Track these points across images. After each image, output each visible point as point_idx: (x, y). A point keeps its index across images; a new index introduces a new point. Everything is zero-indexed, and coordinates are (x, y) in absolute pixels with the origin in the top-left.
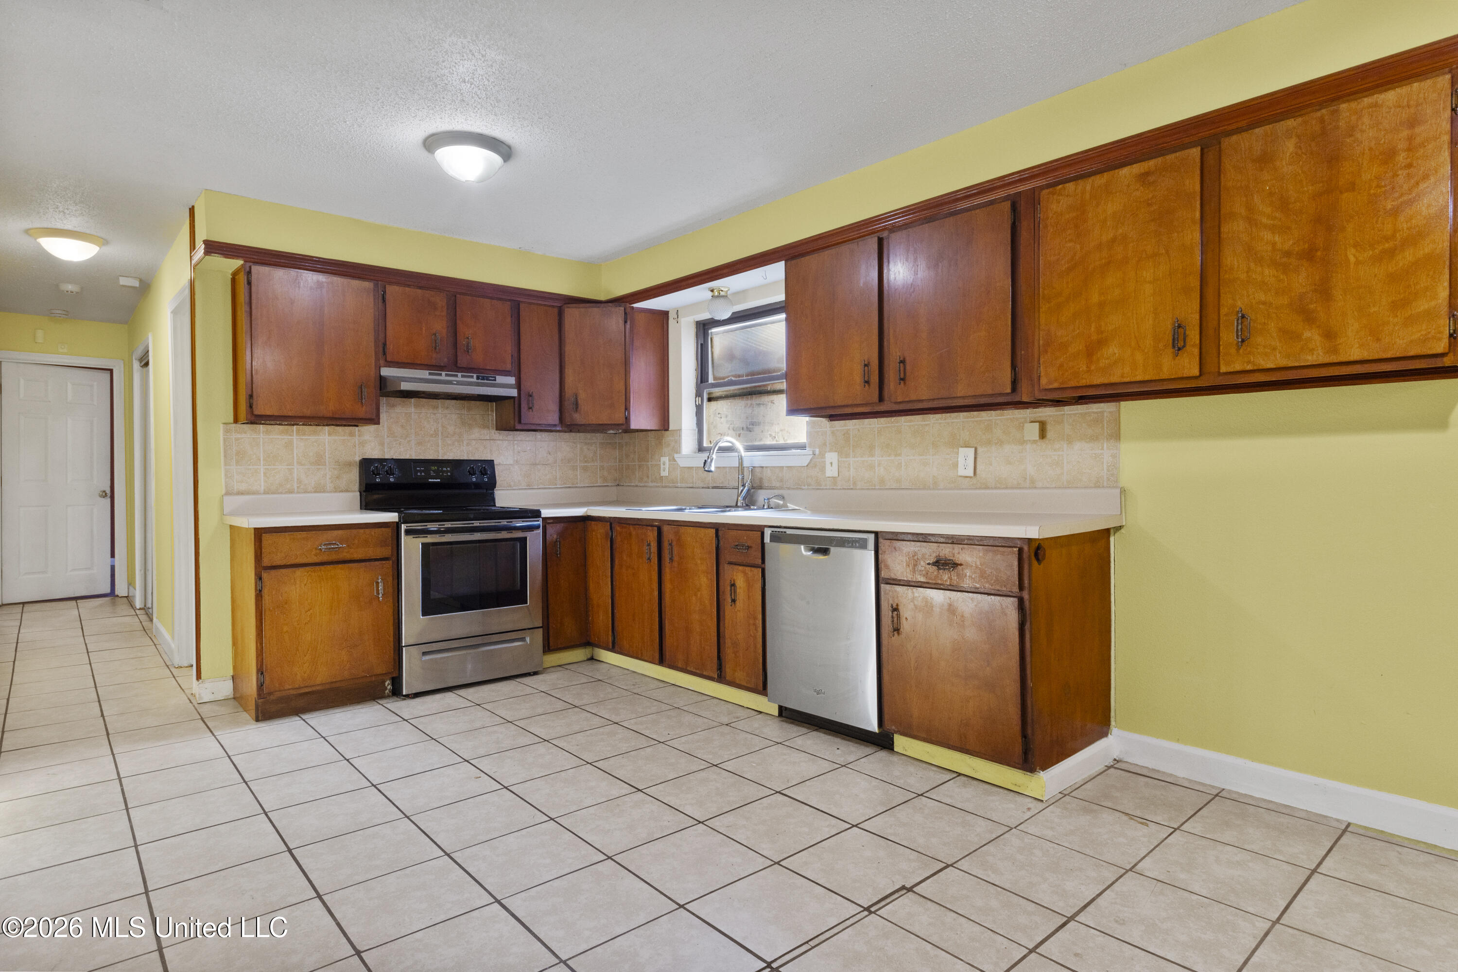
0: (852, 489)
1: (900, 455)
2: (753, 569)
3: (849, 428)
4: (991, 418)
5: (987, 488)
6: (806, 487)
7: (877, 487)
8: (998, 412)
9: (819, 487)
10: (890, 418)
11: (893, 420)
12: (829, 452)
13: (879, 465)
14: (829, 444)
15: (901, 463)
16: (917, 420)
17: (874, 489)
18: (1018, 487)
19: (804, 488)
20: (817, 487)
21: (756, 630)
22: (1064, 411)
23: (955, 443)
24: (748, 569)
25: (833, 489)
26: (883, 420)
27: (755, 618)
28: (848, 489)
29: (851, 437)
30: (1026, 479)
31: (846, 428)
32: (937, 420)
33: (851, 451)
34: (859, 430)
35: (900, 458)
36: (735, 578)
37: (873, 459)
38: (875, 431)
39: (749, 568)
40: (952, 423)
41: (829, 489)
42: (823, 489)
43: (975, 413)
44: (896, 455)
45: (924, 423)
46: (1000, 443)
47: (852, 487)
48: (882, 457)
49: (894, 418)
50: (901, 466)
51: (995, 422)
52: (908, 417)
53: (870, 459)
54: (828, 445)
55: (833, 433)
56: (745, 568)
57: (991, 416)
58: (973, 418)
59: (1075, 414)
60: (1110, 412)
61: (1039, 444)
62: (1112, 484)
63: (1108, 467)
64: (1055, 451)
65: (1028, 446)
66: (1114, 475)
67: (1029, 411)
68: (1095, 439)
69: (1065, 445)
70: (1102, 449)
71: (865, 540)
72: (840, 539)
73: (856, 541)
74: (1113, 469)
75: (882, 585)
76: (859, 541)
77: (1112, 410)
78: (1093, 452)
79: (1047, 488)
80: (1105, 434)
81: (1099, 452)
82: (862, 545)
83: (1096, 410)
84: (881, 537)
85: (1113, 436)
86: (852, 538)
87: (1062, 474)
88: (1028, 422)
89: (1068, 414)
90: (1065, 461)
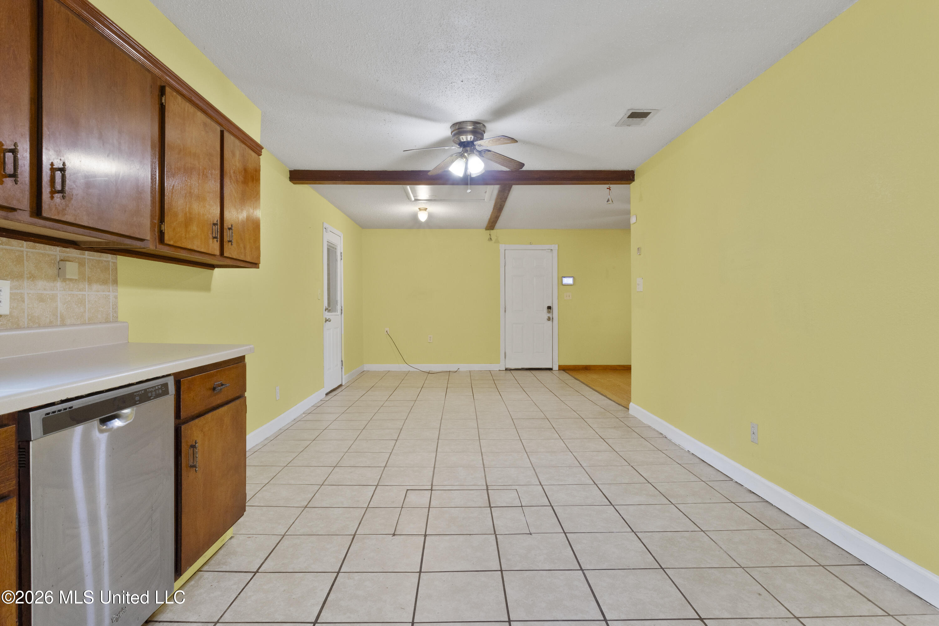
4: (22, 249)
5: (19, 327)
8: (30, 244)
18: (50, 325)
22: (85, 255)
30: (57, 316)
46: (33, 278)
51: (27, 254)
57: (24, 248)
59: (93, 260)
60: (114, 263)
61: (67, 282)
62: (115, 320)
63: (113, 305)
64: (80, 291)
65: (59, 284)
66: (116, 312)
67: (58, 249)
68: (105, 282)
69: (87, 286)
70: (109, 291)
71: (166, 385)
72: (143, 392)
73: (159, 389)
74: (115, 307)
75: (183, 427)
76: (161, 388)
77: (114, 261)
78: (104, 293)
79: (74, 325)
80: (111, 279)
81: (107, 293)
82: (163, 391)
83: (105, 259)
84: (179, 377)
85: (115, 282)
86: (155, 387)
87: (85, 311)
88: (58, 260)
89: (88, 259)
90: (87, 300)
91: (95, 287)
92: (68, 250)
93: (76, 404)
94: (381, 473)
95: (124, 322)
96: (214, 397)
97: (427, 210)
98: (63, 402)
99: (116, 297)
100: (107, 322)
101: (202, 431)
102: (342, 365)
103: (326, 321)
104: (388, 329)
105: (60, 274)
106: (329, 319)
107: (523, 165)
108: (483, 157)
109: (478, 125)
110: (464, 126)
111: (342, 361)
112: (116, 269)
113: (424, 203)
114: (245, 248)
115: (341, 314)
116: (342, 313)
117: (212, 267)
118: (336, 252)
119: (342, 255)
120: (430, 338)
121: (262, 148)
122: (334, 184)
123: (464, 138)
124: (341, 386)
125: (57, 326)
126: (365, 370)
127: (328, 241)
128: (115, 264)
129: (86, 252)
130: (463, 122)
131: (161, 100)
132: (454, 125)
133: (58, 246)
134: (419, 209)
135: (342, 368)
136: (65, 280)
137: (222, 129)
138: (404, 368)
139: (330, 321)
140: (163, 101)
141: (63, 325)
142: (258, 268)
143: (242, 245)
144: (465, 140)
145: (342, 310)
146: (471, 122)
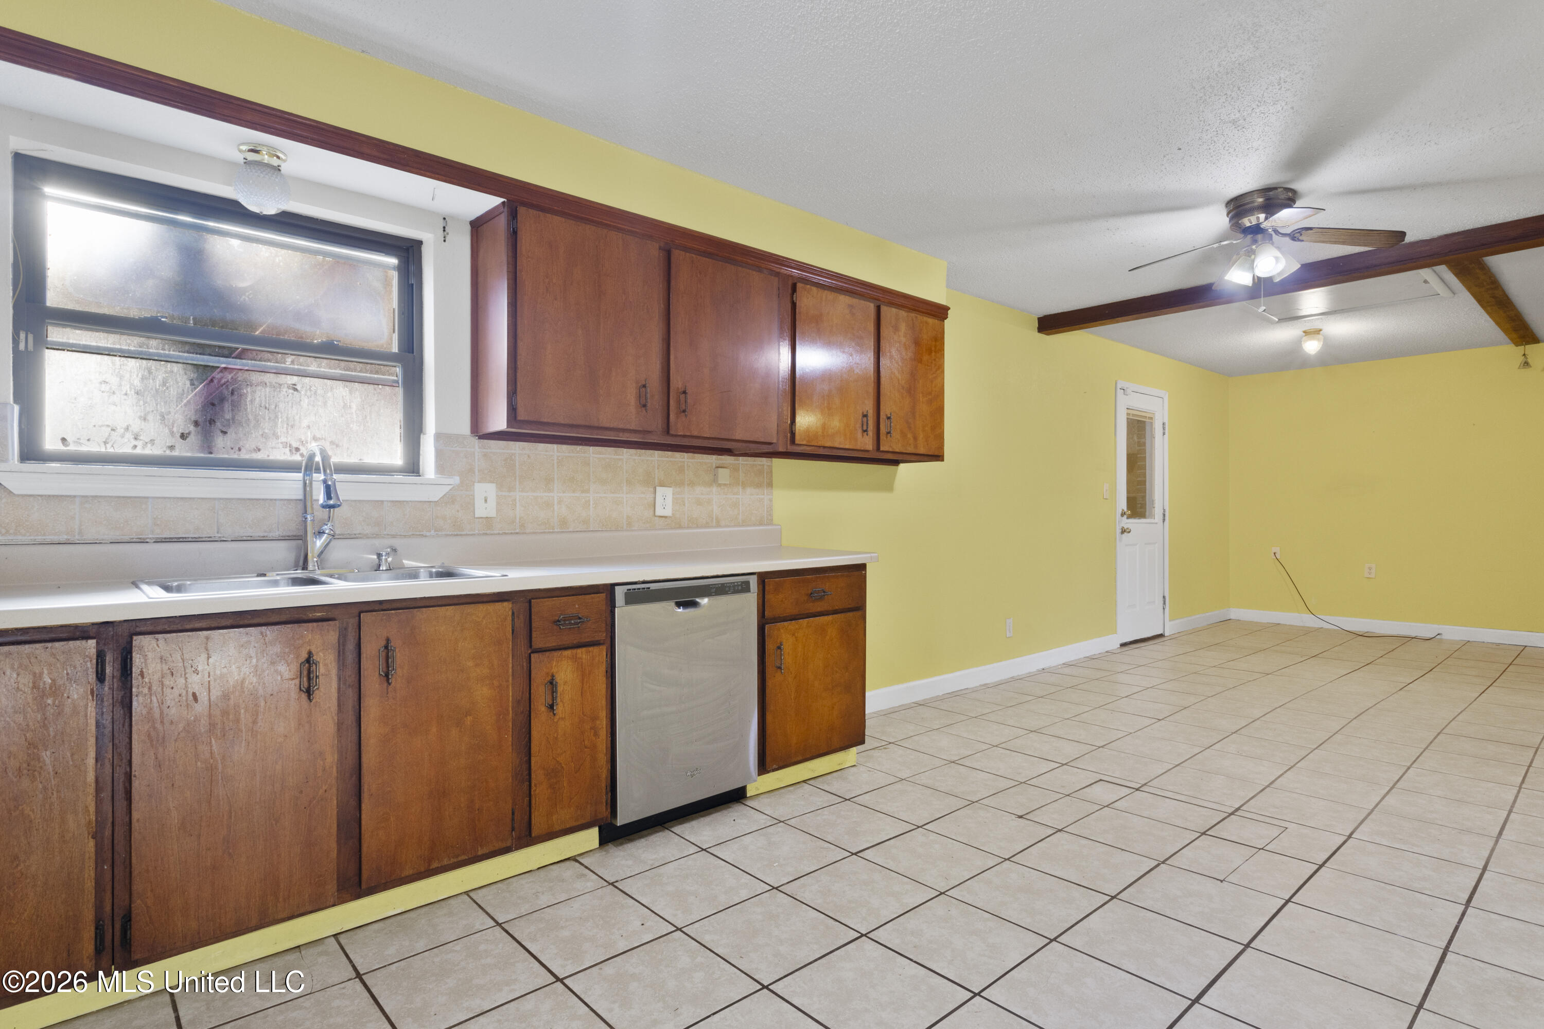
0: (517, 533)
1: (587, 491)
2: (591, 649)
3: (513, 451)
4: (683, 460)
5: (680, 527)
6: (433, 532)
7: (556, 530)
8: (690, 455)
9: (459, 533)
10: (575, 447)
11: (578, 449)
12: (479, 482)
13: (560, 502)
14: (479, 471)
15: (589, 500)
16: (608, 453)
17: (553, 532)
18: (707, 526)
19: (428, 534)
20: (456, 533)
21: (596, 734)
22: (739, 460)
23: (652, 483)
24: (581, 652)
25: (486, 534)
26: (565, 447)
27: (594, 718)
28: (512, 533)
29: (517, 465)
30: (713, 518)
31: (509, 451)
32: (631, 455)
33: (517, 483)
34: (529, 456)
35: (588, 495)
36: (554, 670)
37: (551, 494)
38: (553, 460)
39: (584, 649)
40: (647, 460)
41: (479, 534)
42: (467, 535)
43: (670, 453)
44: (583, 492)
45: (617, 457)
46: (692, 484)
47: (517, 531)
48: (564, 492)
49: (581, 447)
50: (590, 505)
51: (687, 464)
52: (597, 448)
53: (546, 494)
54: (477, 473)
55: (485, 455)
56: (574, 651)
57: (684, 458)
58: (667, 457)
59: (747, 464)
60: (768, 466)
61: (722, 487)
62: (770, 522)
63: (767, 508)
64: (734, 494)
65: (714, 489)
66: (771, 515)
67: (714, 457)
68: (759, 485)
69: (741, 489)
70: (764, 494)
71: (747, 583)
72: (720, 586)
73: (738, 585)
74: (770, 510)
75: (767, 626)
76: (741, 585)
77: (769, 464)
78: (758, 497)
79: (729, 526)
80: (765, 482)
81: (763, 497)
82: (744, 588)
83: (759, 463)
84: (763, 577)
85: (770, 485)
86: (734, 583)
87: (739, 514)
88: (714, 467)
89: (742, 464)
90: (741, 503)
91: (749, 490)
92: (723, 457)
93: (653, 586)
94: (1087, 752)
95: (778, 525)
96: (811, 604)
97: (1321, 332)
98: (644, 582)
99: (771, 500)
100: (761, 524)
101: (793, 635)
102: (1164, 603)
103: (1123, 531)
104: (1277, 550)
105: (715, 481)
106: (1128, 529)
107: (1403, 234)
108: (1303, 241)
109: (1271, 193)
110: (1248, 200)
111: (1164, 597)
112: (771, 472)
113: (1318, 319)
114: (915, 438)
115: (1164, 522)
116: (1164, 520)
117: (896, 463)
118: (1152, 423)
119: (1167, 426)
120: (1370, 569)
121: (949, 309)
122: (1101, 325)
123: (1247, 222)
124: (1161, 636)
125: (712, 527)
126: (1232, 618)
127: (1128, 407)
128: (770, 467)
129: (741, 458)
130: (1242, 195)
131: (792, 298)
132: (1228, 203)
133: (714, 454)
134: (1304, 332)
135: (1164, 609)
136: (720, 485)
137: (878, 303)
138: (1309, 621)
139: (1129, 532)
140: (795, 299)
141: (718, 526)
142: (943, 460)
143: (910, 436)
144: (1248, 224)
145: (1164, 515)
146: (1258, 192)
